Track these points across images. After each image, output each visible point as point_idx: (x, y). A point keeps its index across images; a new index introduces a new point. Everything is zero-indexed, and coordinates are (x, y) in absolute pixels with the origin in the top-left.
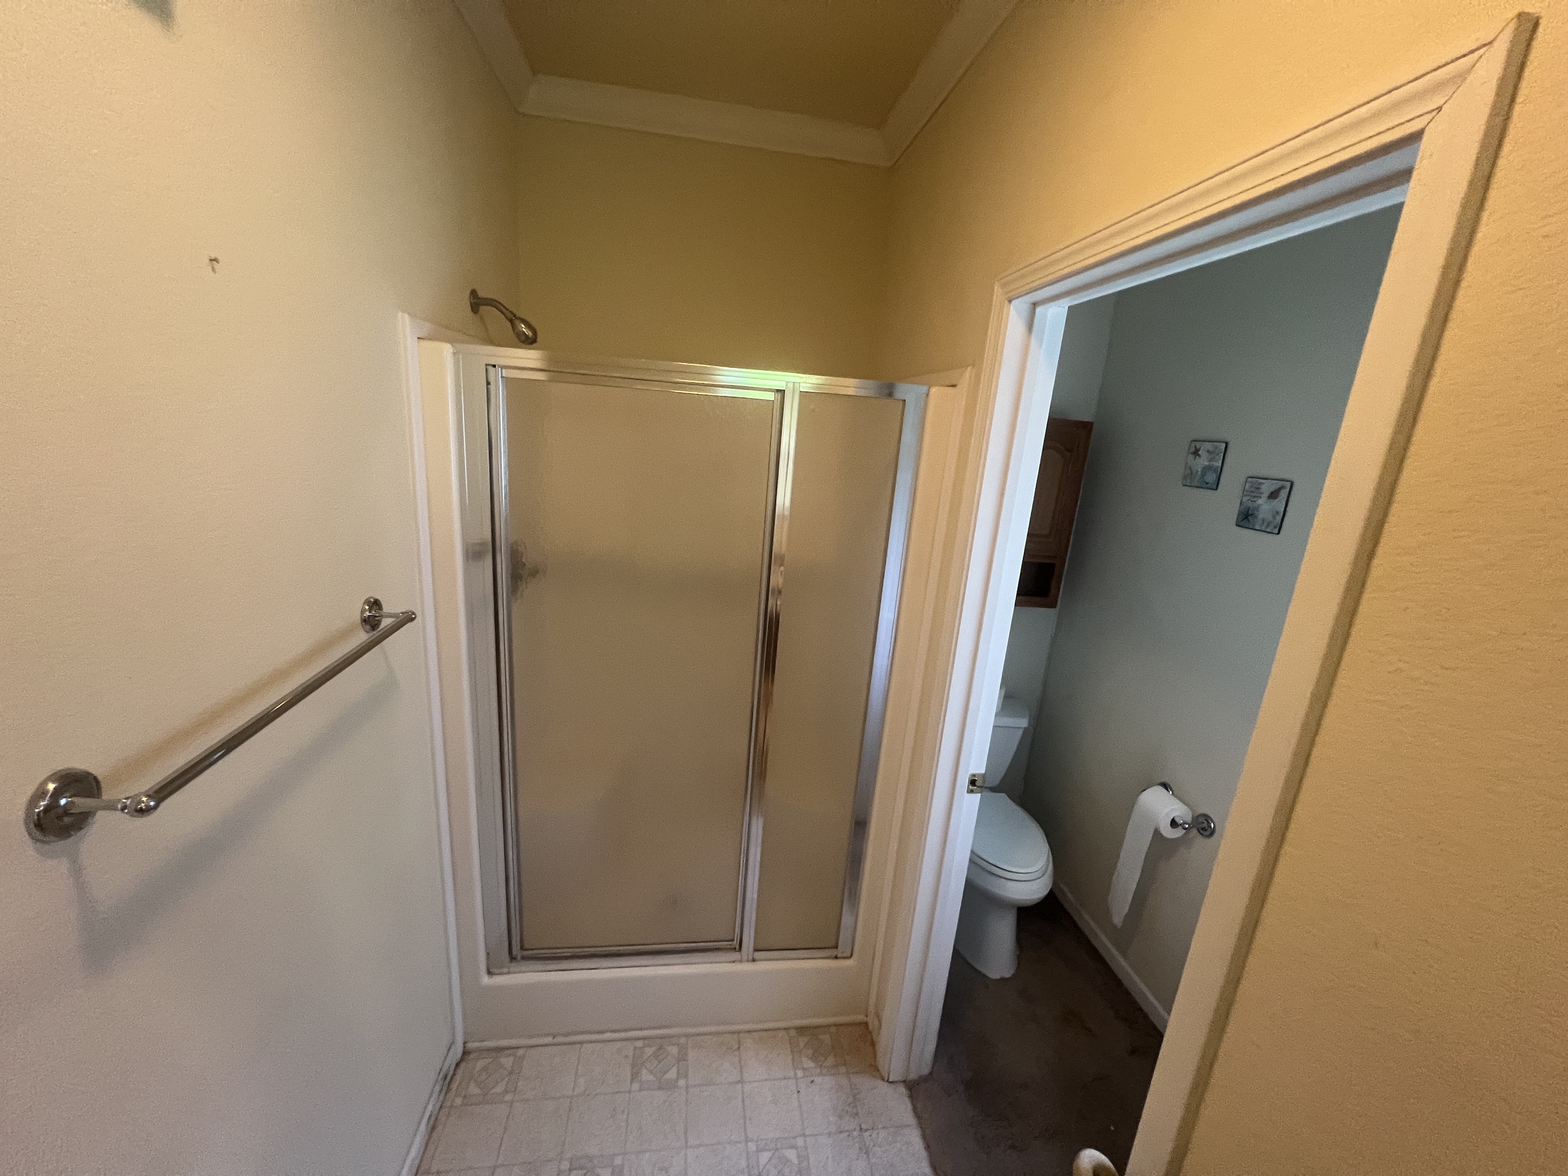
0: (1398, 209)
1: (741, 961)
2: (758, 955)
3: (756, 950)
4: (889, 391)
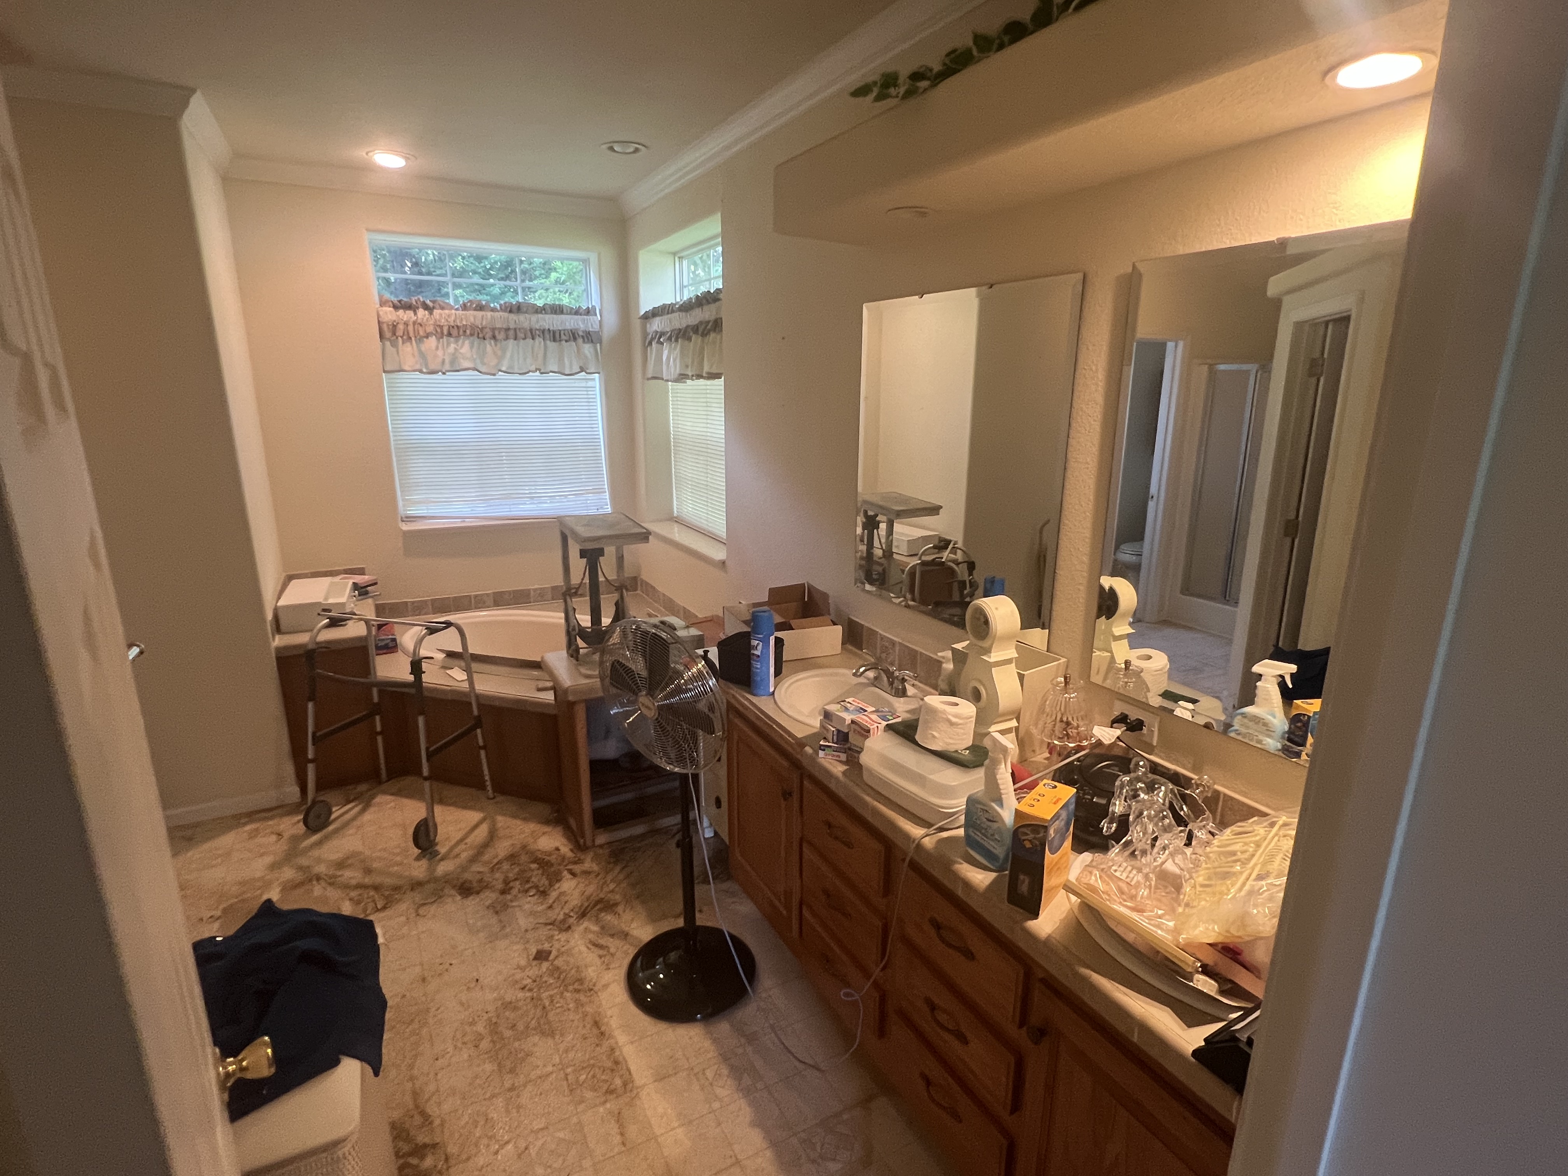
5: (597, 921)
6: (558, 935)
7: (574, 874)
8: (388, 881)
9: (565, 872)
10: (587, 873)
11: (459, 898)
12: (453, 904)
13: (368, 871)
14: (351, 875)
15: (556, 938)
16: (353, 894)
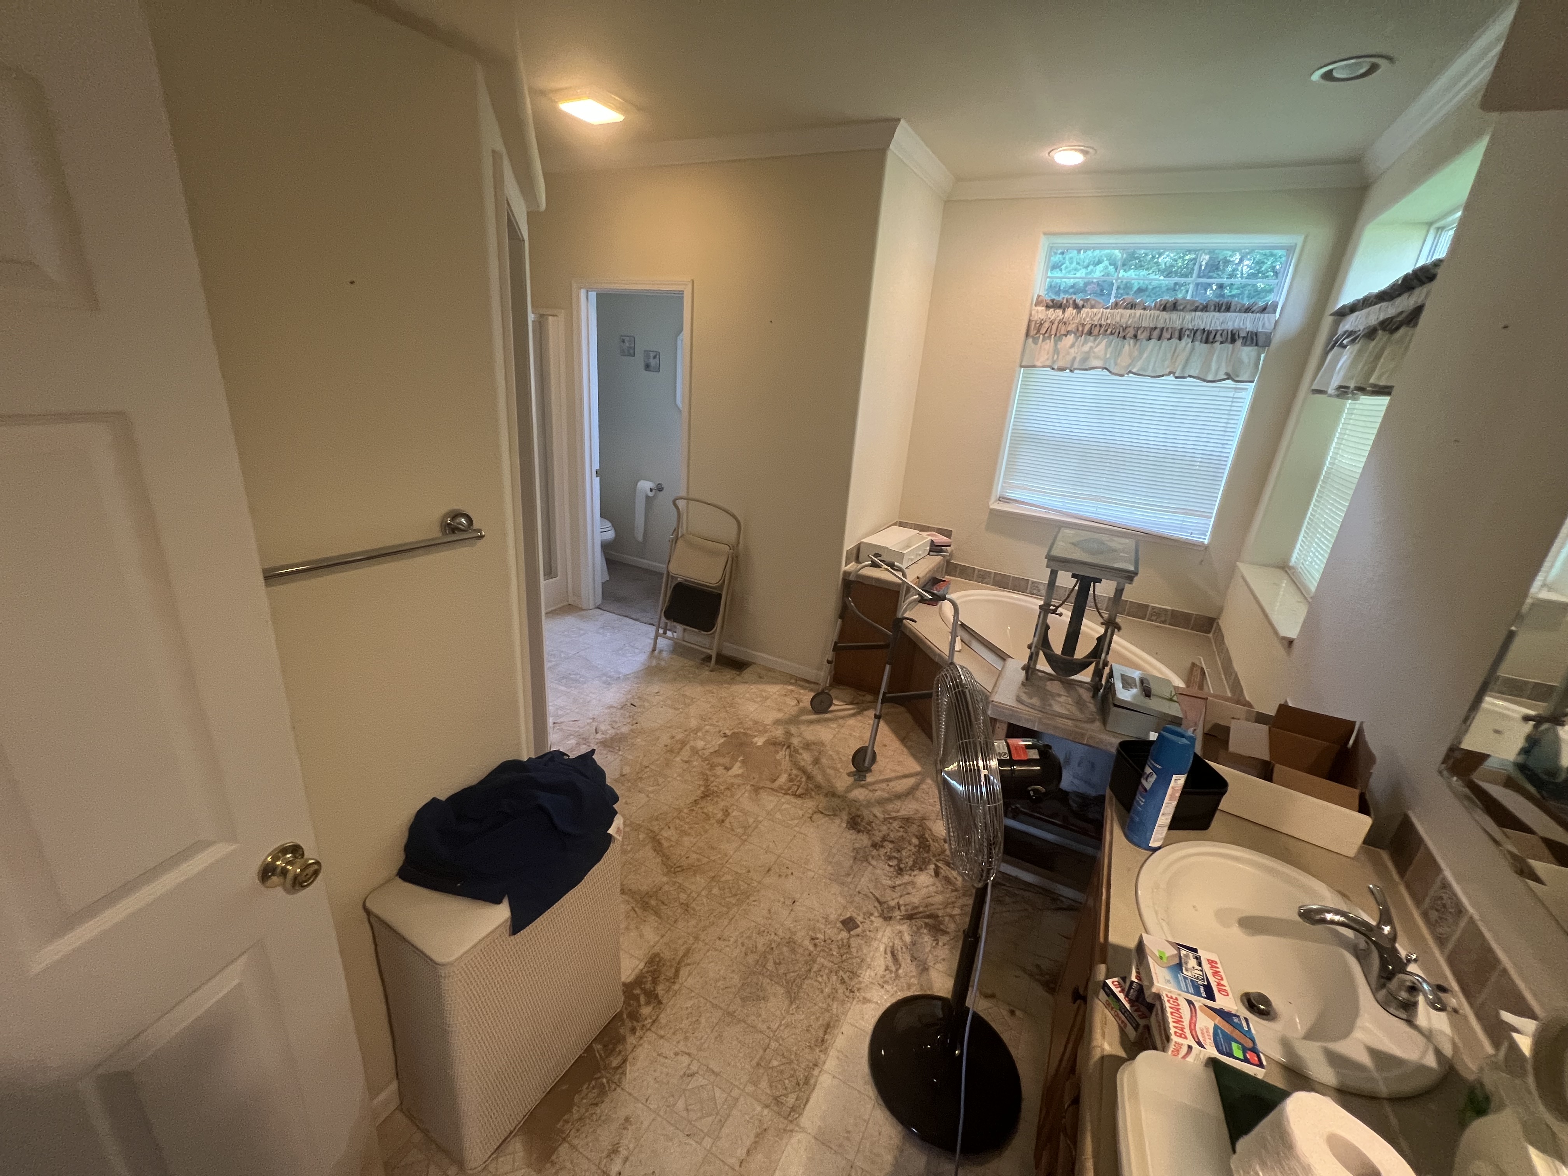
5: (917, 933)
6: (875, 917)
7: (937, 874)
8: (819, 778)
9: (932, 866)
10: (947, 880)
11: (844, 825)
12: (836, 828)
13: (816, 761)
14: (806, 758)
15: (873, 918)
16: (795, 772)
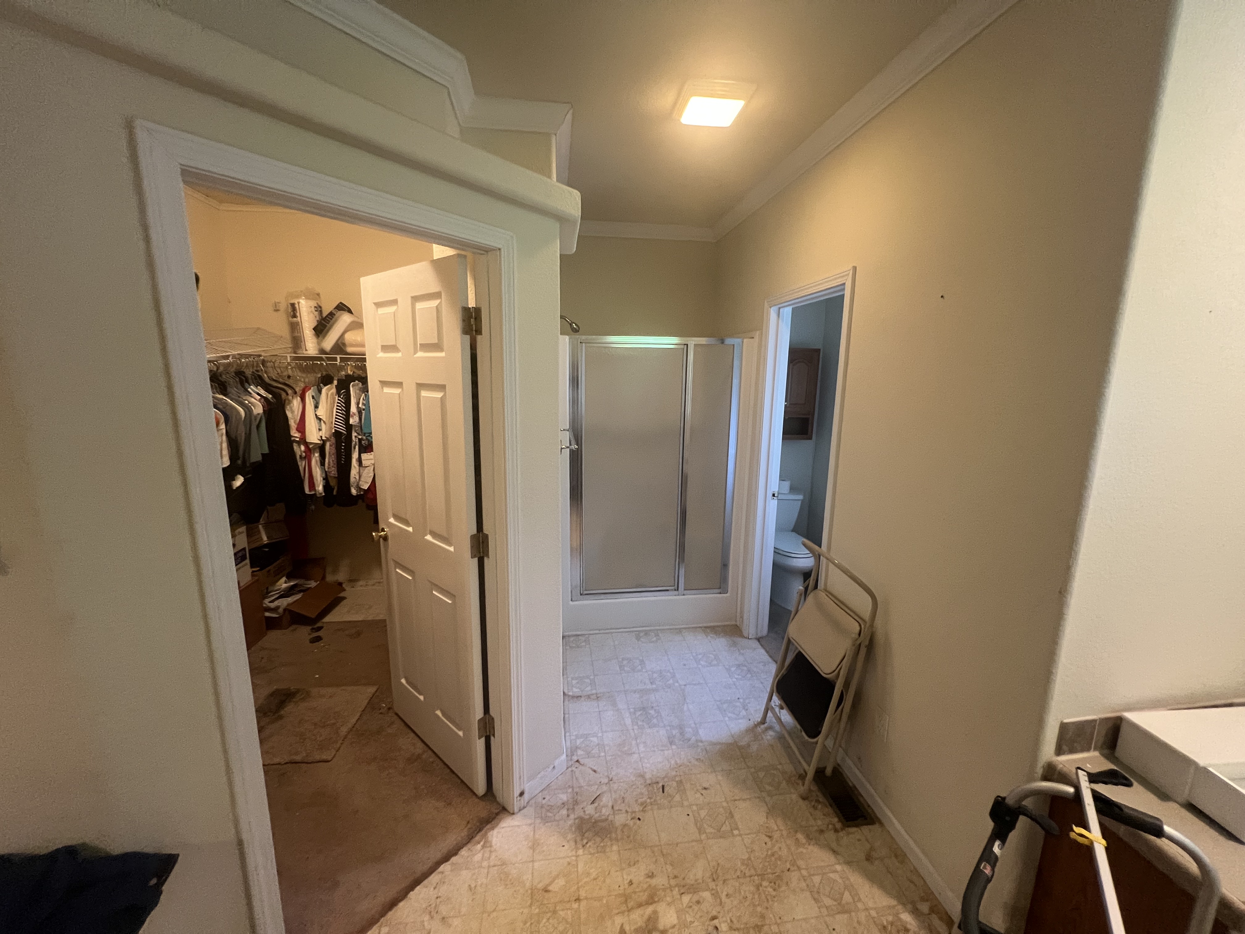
0: (844, 295)
1: (678, 595)
2: (686, 592)
3: (685, 590)
4: (723, 342)
